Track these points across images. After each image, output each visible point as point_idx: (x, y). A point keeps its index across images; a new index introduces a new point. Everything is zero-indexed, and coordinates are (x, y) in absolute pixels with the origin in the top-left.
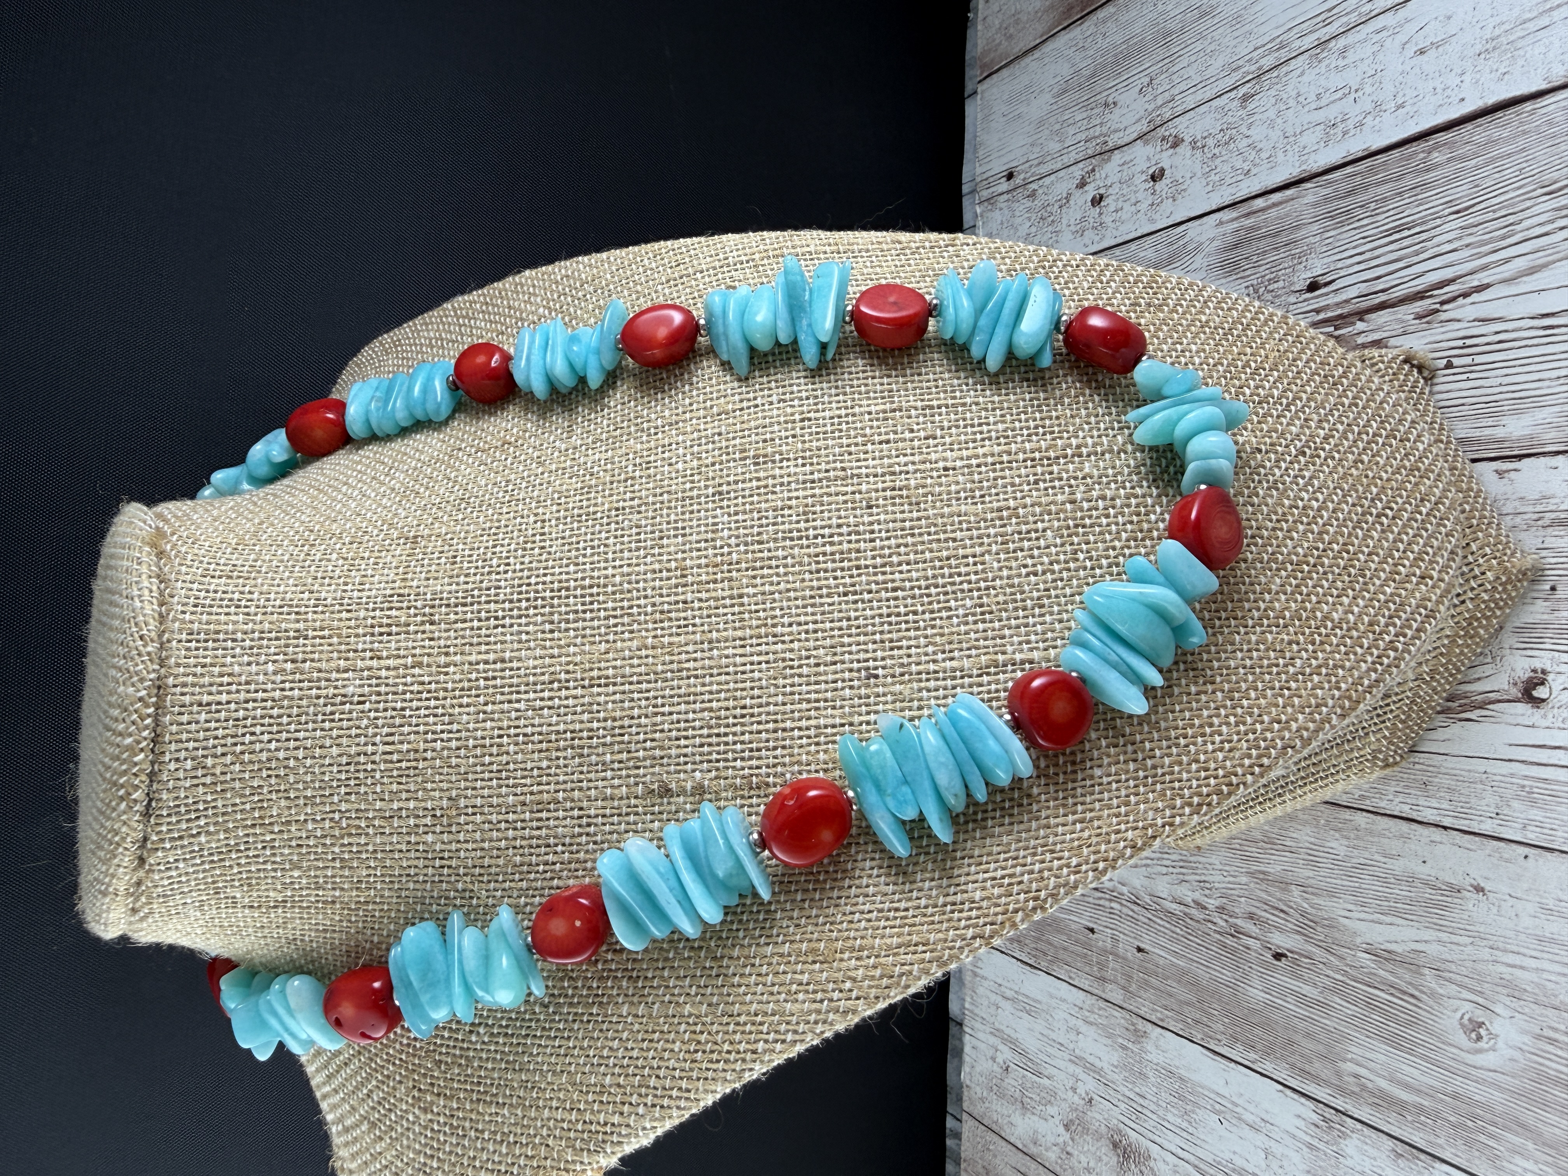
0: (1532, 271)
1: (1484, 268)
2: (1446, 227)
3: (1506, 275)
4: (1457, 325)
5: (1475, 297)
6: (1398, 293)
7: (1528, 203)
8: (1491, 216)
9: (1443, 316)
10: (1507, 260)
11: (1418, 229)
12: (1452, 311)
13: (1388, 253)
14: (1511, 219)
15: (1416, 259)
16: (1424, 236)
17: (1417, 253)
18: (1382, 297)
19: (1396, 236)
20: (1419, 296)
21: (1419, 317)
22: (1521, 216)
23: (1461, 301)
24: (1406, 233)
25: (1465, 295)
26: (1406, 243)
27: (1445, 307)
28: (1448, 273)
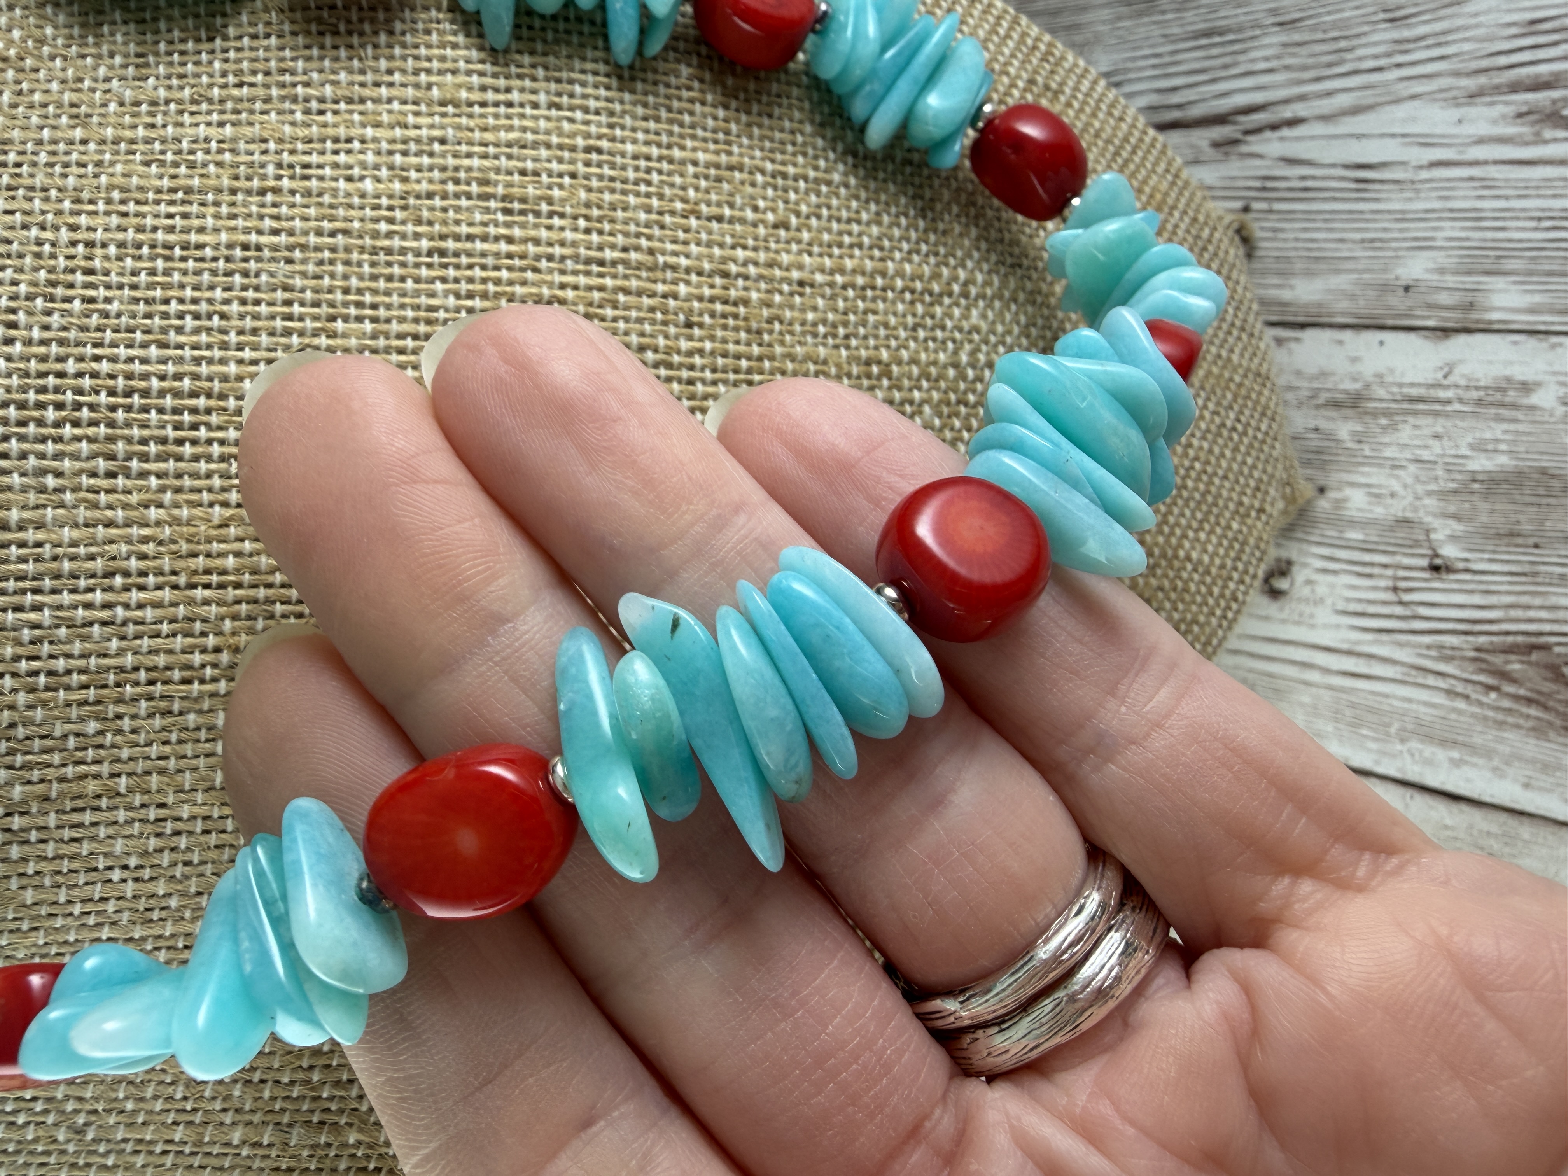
0: (1356, 110)
1: (1302, 98)
2: (1267, 40)
3: (1326, 111)
4: (1257, 162)
5: (1285, 132)
6: (1196, 112)
7: (1366, 28)
8: (1320, 36)
9: (1244, 149)
10: (1330, 94)
11: (1231, 37)
12: (1255, 144)
13: (1192, 60)
14: (1343, 44)
15: (1223, 73)
16: (1237, 47)
17: (1226, 67)
18: (1176, 115)
19: (1204, 41)
20: (1220, 119)
21: (1216, 145)
22: (1355, 42)
23: (1268, 134)
24: (1217, 39)
25: (1274, 127)
26: (1215, 51)
27: (1250, 138)
28: (1258, 98)
